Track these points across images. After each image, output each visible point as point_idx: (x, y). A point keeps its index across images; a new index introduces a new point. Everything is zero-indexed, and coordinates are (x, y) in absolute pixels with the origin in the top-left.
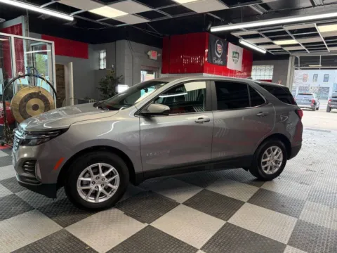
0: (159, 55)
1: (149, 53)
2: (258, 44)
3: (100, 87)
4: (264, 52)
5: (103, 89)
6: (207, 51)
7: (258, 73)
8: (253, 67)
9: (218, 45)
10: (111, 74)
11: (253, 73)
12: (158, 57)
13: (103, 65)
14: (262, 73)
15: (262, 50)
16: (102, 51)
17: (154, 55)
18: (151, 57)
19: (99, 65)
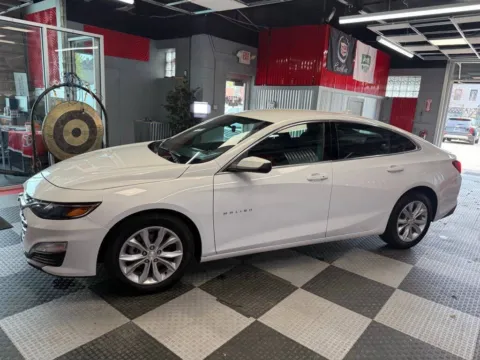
0: (254, 57)
1: (240, 54)
2: (403, 44)
3: (167, 104)
4: (411, 56)
5: (172, 108)
6: (326, 52)
7: (397, 87)
8: (390, 78)
9: (343, 44)
10: (183, 86)
11: (389, 87)
12: (251, 61)
13: (171, 72)
14: (403, 87)
15: (408, 53)
16: (170, 50)
17: (245, 57)
18: (242, 61)
19: (165, 71)
